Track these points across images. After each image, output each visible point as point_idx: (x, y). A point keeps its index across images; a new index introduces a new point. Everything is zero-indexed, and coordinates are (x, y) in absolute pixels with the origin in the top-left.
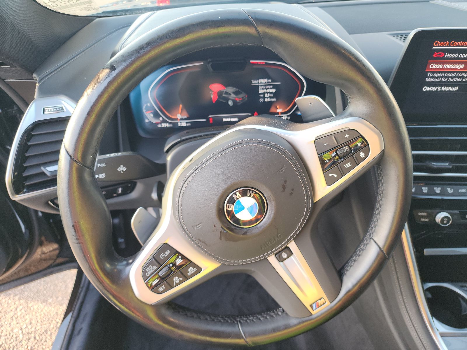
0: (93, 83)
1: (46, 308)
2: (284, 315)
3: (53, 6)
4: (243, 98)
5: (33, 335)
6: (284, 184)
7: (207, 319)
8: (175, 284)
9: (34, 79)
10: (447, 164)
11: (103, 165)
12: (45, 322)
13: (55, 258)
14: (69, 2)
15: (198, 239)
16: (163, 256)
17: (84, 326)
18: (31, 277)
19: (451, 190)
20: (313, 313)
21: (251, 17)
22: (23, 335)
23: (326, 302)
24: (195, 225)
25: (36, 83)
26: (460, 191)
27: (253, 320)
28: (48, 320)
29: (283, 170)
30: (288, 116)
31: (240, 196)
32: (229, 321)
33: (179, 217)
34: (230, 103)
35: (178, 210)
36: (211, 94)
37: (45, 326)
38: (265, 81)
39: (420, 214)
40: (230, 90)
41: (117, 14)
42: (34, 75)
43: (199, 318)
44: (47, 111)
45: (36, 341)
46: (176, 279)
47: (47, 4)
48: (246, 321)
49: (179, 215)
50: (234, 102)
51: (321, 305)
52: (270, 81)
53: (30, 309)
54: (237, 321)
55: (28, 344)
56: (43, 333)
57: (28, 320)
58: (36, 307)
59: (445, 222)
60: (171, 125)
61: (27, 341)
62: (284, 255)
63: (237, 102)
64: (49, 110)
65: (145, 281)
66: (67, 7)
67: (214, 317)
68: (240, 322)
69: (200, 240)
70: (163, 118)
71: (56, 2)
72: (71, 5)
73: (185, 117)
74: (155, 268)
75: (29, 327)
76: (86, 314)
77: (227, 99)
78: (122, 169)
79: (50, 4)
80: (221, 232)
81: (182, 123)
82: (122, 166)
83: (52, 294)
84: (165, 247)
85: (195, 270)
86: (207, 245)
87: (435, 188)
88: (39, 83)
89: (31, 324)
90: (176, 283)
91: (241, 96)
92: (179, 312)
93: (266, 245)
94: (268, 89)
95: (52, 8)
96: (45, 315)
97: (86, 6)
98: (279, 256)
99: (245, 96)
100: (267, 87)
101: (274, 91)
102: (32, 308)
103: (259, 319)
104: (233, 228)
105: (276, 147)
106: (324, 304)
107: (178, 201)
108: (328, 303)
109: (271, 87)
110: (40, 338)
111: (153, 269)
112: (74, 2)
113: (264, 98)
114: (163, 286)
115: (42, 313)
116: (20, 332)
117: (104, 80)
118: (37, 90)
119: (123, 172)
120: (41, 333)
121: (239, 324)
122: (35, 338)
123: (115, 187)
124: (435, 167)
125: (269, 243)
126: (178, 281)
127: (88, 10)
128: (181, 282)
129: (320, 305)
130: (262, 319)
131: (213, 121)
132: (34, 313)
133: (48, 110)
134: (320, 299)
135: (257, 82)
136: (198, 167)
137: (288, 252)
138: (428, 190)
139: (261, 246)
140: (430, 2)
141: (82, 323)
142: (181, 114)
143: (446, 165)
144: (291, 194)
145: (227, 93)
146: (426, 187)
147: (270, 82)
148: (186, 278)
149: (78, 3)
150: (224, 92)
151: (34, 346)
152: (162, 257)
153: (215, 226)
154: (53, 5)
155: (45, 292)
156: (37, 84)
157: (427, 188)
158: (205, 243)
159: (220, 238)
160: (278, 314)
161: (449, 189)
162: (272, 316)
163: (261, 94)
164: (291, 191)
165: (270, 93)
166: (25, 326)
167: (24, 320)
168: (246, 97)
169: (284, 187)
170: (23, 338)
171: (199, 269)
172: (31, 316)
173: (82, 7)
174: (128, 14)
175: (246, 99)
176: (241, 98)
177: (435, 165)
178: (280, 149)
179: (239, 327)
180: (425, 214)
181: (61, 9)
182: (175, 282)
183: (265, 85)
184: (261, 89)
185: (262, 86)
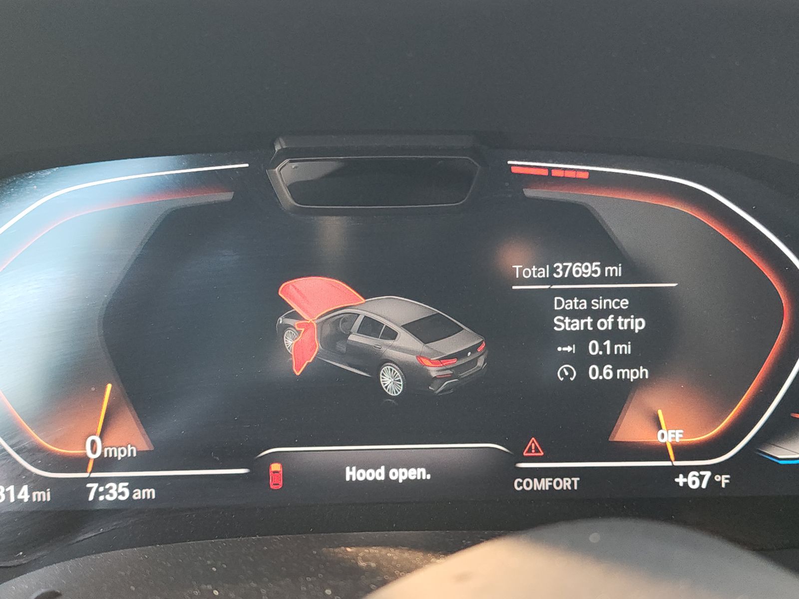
4: (461, 355)
30: (716, 469)
34: (391, 381)
36: (285, 326)
38: (588, 269)
40: (392, 309)
50: (413, 374)
52: (618, 271)
60: (45, 496)
63: (430, 378)
73: (130, 451)
77: (376, 362)
81: (110, 485)
91: (450, 345)
94: (605, 313)
99: (473, 349)
100: (598, 304)
101: (638, 324)
109: (625, 303)
113: (582, 360)
131: (286, 474)
135: (545, 272)
142: (104, 434)
145: (371, 327)
147: (614, 279)
150: (359, 320)
163: (567, 338)
165: (616, 335)
168: (479, 351)
175: (480, 363)
183: (589, 295)
184: (564, 313)
185: (568, 295)
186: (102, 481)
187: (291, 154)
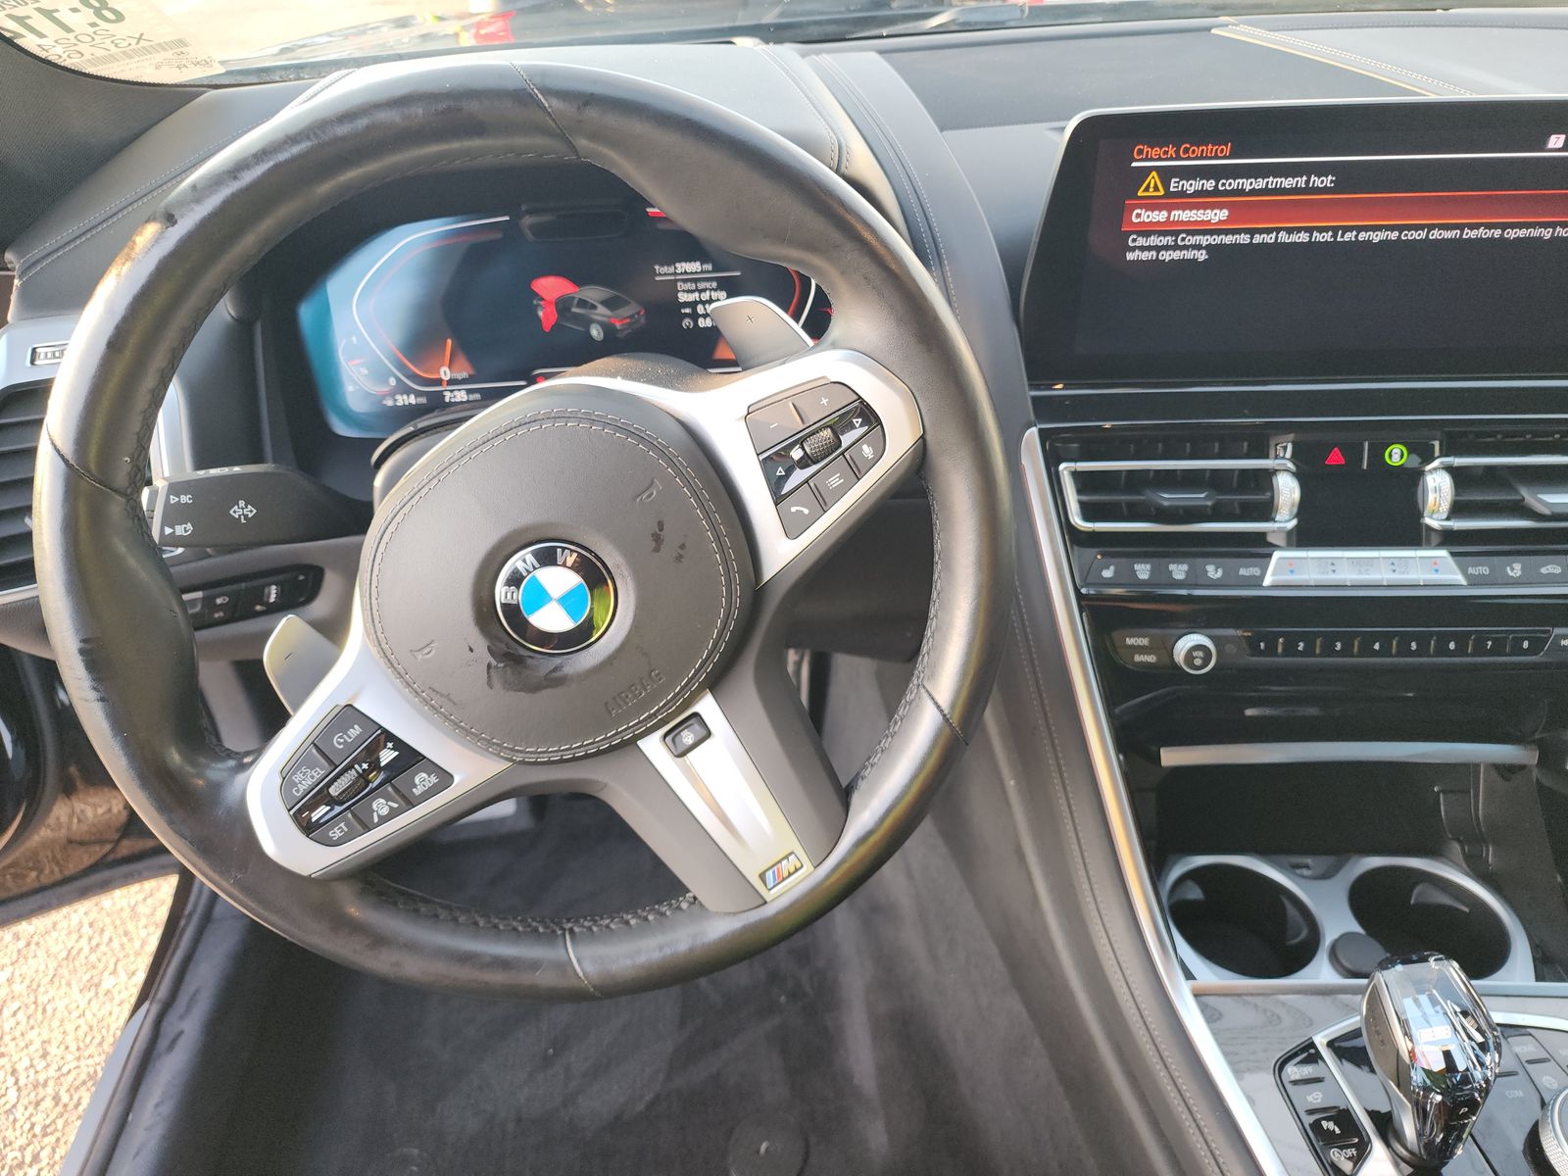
0: (118, 260)
1: (95, 1005)
2: (695, 908)
3: (69, 56)
4: (631, 317)
5: (50, 1090)
6: (658, 532)
7: (476, 924)
8: (376, 820)
9: (9, 266)
10: (1202, 496)
11: (185, 499)
12: (92, 1049)
13: (116, 836)
14: (116, 45)
15: (430, 688)
16: (342, 741)
17: (189, 1027)
18: (38, 899)
19: (1217, 571)
20: (768, 896)
21: (534, 85)
22: (19, 1090)
23: (802, 866)
24: (419, 648)
25: (14, 277)
26: (1243, 572)
27: (607, 926)
28: (100, 1044)
29: (652, 494)
31: (537, 565)
32: (541, 930)
33: (374, 626)
34: (596, 332)
35: (371, 609)
36: (538, 305)
37: (90, 1062)
38: (694, 267)
39: (1130, 641)
40: (593, 293)
41: (273, 78)
42: (9, 256)
43: (455, 920)
44: (42, 356)
45: (60, 1109)
46: (380, 806)
47: (52, 52)
48: (590, 929)
49: (373, 622)
50: (608, 329)
51: (790, 875)
52: (709, 267)
53: (44, 1011)
54: (564, 930)
55: (33, 1119)
56: (84, 1083)
57: (37, 1044)
58: (60, 1005)
59: (1198, 662)
60: (423, 400)
61: (31, 1109)
62: (688, 737)
63: (618, 330)
64: (49, 355)
65: (289, 810)
66: (113, 58)
67: (499, 919)
68: (571, 931)
69: (434, 691)
70: (398, 380)
71: (75, 45)
72: (124, 53)
73: (464, 375)
74: (318, 773)
75: (40, 1065)
76: (197, 992)
77: (586, 322)
78: (242, 511)
79: (59, 50)
80: (489, 666)
81: (456, 393)
82: (242, 503)
83: (116, 964)
84: (348, 714)
85: (434, 779)
86: (455, 704)
87: (1172, 567)
88: (20, 278)
89: (44, 1056)
90: (379, 816)
91: (626, 311)
92: (395, 904)
93: (622, 703)
94: (704, 290)
95: (68, 63)
96: (91, 1028)
97: (169, 54)
98: (673, 740)
99: (638, 313)
100: (701, 285)
102: (49, 1009)
103: (627, 923)
104: (522, 653)
105: (633, 430)
106: (796, 870)
107: (368, 583)
108: (808, 867)
109: (714, 284)
110: (71, 1099)
111: (312, 777)
112: (130, 45)
113: (695, 316)
114: (342, 825)
115: (81, 1021)
116: (11, 1080)
117: (147, 252)
118: (14, 298)
119: (245, 519)
120: (77, 1083)
121: (568, 937)
122: (56, 1099)
123: (255, 583)
124: (1166, 503)
125: (627, 697)
126: (385, 811)
127: (179, 67)
128: (393, 814)
129: (786, 874)
130: (633, 922)
132: (55, 1023)
133: (46, 353)
134: (786, 857)
135: (671, 270)
136: (420, 487)
137: (696, 727)
138: (1152, 572)
139: (606, 704)
140: (1213, 31)
141: (182, 1017)
142: (449, 367)
143: (1199, 498)
144: (679, 558)
145: (583, 303)
146: (1147, 563)
147: (708, 272)
148: (410, 803)
149: (144, 48)
150: (577, 300)
151: (54, 1121)
152: (339, 743)
153: (471, 650)
154: (67, 53)
155: (93, 958)
156: (16, 282)
157: (1148, 567)
158: (448, 696)
159: (490, 684)
160: (679, 908)
161: (1210, 568)
162: (663, 914)
163: (686, 304)
164: (680, 551)
166: (26, 1062)
167: (22, 1044)
168: (642, 313)
169: (657, 539)
170: (18, 1098)
171: (445, 779)
172: (45, 1031)
173: (160, 57)
174: (306, 77)
175: (643, 320)
176: (624, 317)
177: (1168, 498)
178: (642, 435)
179: (567, 950)
180: (1145, 642)
181: (96, 66)
182: (375, 814)
183: (695, 281)
184: (684, 291)
185: (685, 281)
186: (452, 391)
187: (530, 212)
